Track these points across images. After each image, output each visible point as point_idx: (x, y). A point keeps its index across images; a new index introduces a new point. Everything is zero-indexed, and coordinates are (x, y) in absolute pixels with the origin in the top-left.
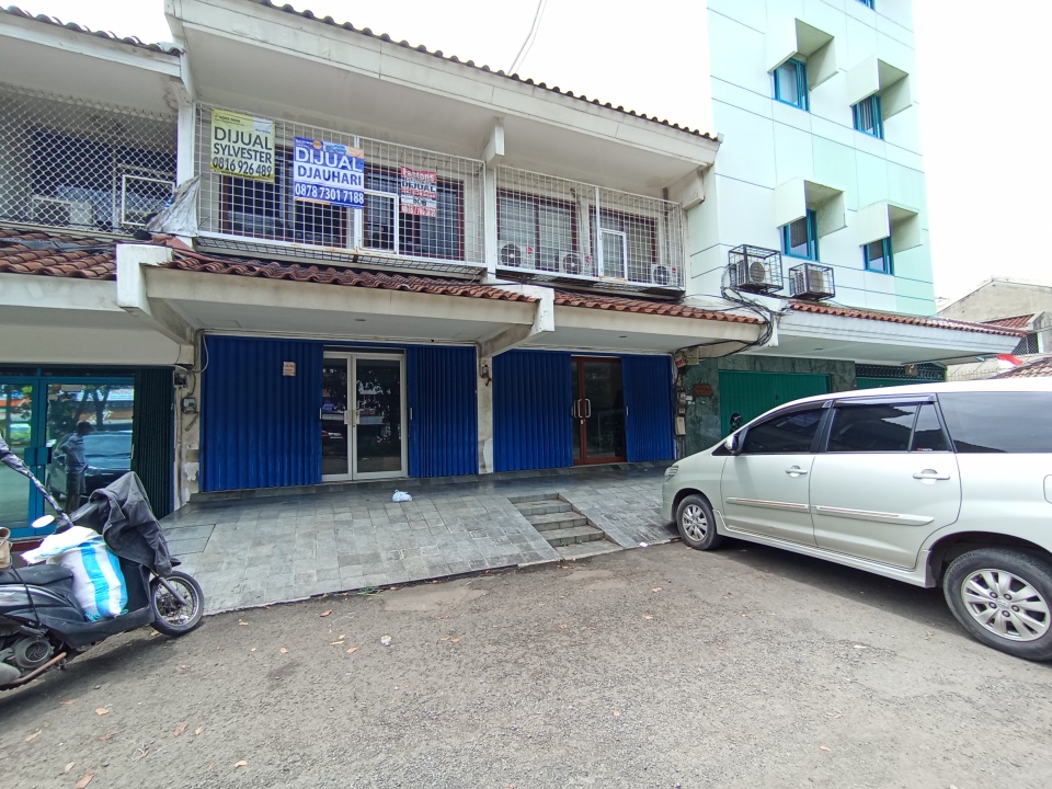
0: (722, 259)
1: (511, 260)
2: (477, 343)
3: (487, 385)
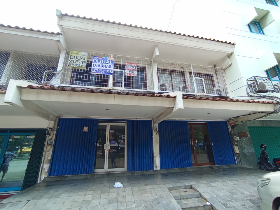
0: (245, 83)
1: (163, 89)
2: (152, 118)
3: (156, 134)
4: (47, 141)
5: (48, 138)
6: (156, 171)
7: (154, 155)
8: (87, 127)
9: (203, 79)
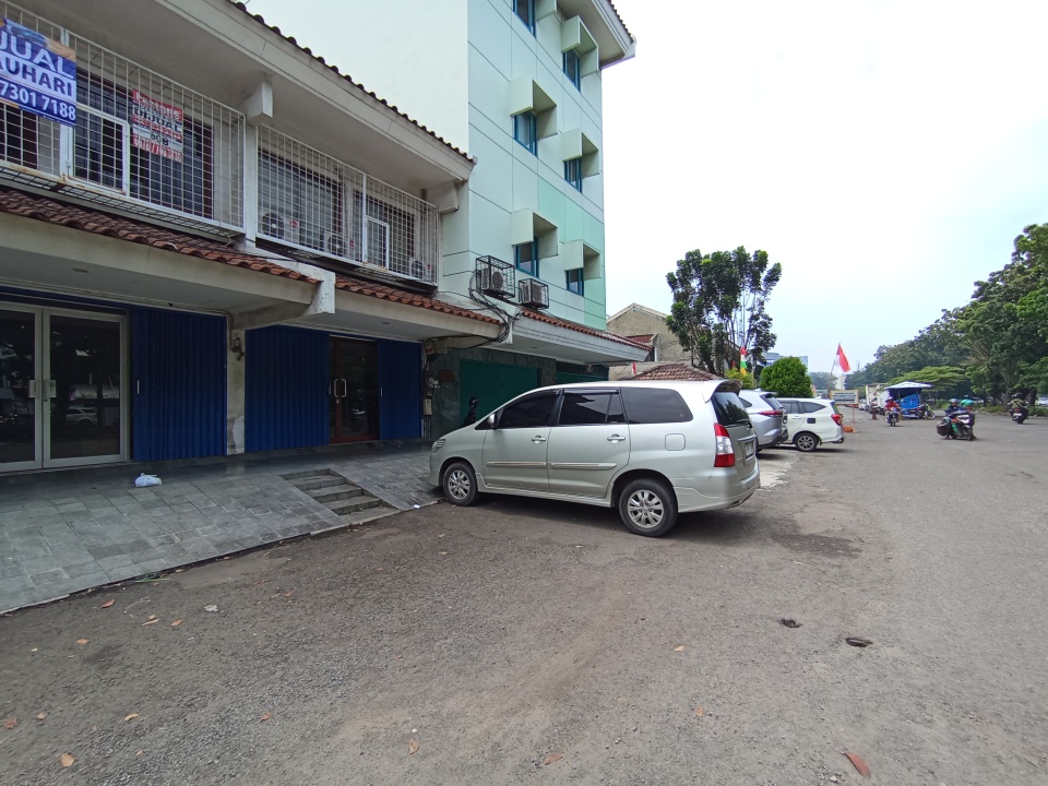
0: (471, 265)
1: (274, 230)
2: (228, 313)
3: (239, 359)
6: (233, 456)
7: (229, 416)
9: (387, 226)
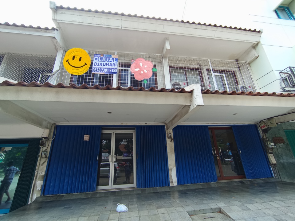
1: (177, 88)
2: (165, 123)
3: (171, 142)
4: (41, 153)
5: (43, 149)
6: (172, 187)
7: (169, 168)
8: (88, 135)
9: (224, 75)
